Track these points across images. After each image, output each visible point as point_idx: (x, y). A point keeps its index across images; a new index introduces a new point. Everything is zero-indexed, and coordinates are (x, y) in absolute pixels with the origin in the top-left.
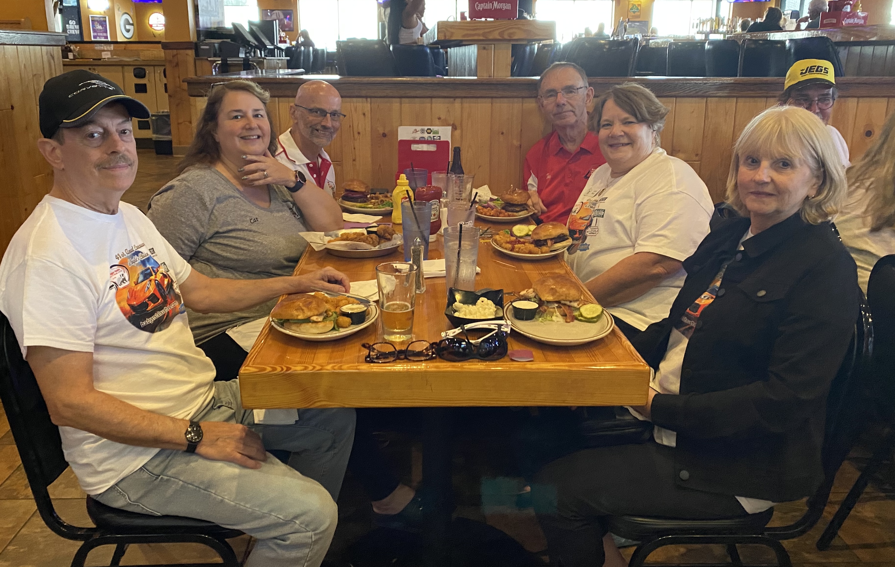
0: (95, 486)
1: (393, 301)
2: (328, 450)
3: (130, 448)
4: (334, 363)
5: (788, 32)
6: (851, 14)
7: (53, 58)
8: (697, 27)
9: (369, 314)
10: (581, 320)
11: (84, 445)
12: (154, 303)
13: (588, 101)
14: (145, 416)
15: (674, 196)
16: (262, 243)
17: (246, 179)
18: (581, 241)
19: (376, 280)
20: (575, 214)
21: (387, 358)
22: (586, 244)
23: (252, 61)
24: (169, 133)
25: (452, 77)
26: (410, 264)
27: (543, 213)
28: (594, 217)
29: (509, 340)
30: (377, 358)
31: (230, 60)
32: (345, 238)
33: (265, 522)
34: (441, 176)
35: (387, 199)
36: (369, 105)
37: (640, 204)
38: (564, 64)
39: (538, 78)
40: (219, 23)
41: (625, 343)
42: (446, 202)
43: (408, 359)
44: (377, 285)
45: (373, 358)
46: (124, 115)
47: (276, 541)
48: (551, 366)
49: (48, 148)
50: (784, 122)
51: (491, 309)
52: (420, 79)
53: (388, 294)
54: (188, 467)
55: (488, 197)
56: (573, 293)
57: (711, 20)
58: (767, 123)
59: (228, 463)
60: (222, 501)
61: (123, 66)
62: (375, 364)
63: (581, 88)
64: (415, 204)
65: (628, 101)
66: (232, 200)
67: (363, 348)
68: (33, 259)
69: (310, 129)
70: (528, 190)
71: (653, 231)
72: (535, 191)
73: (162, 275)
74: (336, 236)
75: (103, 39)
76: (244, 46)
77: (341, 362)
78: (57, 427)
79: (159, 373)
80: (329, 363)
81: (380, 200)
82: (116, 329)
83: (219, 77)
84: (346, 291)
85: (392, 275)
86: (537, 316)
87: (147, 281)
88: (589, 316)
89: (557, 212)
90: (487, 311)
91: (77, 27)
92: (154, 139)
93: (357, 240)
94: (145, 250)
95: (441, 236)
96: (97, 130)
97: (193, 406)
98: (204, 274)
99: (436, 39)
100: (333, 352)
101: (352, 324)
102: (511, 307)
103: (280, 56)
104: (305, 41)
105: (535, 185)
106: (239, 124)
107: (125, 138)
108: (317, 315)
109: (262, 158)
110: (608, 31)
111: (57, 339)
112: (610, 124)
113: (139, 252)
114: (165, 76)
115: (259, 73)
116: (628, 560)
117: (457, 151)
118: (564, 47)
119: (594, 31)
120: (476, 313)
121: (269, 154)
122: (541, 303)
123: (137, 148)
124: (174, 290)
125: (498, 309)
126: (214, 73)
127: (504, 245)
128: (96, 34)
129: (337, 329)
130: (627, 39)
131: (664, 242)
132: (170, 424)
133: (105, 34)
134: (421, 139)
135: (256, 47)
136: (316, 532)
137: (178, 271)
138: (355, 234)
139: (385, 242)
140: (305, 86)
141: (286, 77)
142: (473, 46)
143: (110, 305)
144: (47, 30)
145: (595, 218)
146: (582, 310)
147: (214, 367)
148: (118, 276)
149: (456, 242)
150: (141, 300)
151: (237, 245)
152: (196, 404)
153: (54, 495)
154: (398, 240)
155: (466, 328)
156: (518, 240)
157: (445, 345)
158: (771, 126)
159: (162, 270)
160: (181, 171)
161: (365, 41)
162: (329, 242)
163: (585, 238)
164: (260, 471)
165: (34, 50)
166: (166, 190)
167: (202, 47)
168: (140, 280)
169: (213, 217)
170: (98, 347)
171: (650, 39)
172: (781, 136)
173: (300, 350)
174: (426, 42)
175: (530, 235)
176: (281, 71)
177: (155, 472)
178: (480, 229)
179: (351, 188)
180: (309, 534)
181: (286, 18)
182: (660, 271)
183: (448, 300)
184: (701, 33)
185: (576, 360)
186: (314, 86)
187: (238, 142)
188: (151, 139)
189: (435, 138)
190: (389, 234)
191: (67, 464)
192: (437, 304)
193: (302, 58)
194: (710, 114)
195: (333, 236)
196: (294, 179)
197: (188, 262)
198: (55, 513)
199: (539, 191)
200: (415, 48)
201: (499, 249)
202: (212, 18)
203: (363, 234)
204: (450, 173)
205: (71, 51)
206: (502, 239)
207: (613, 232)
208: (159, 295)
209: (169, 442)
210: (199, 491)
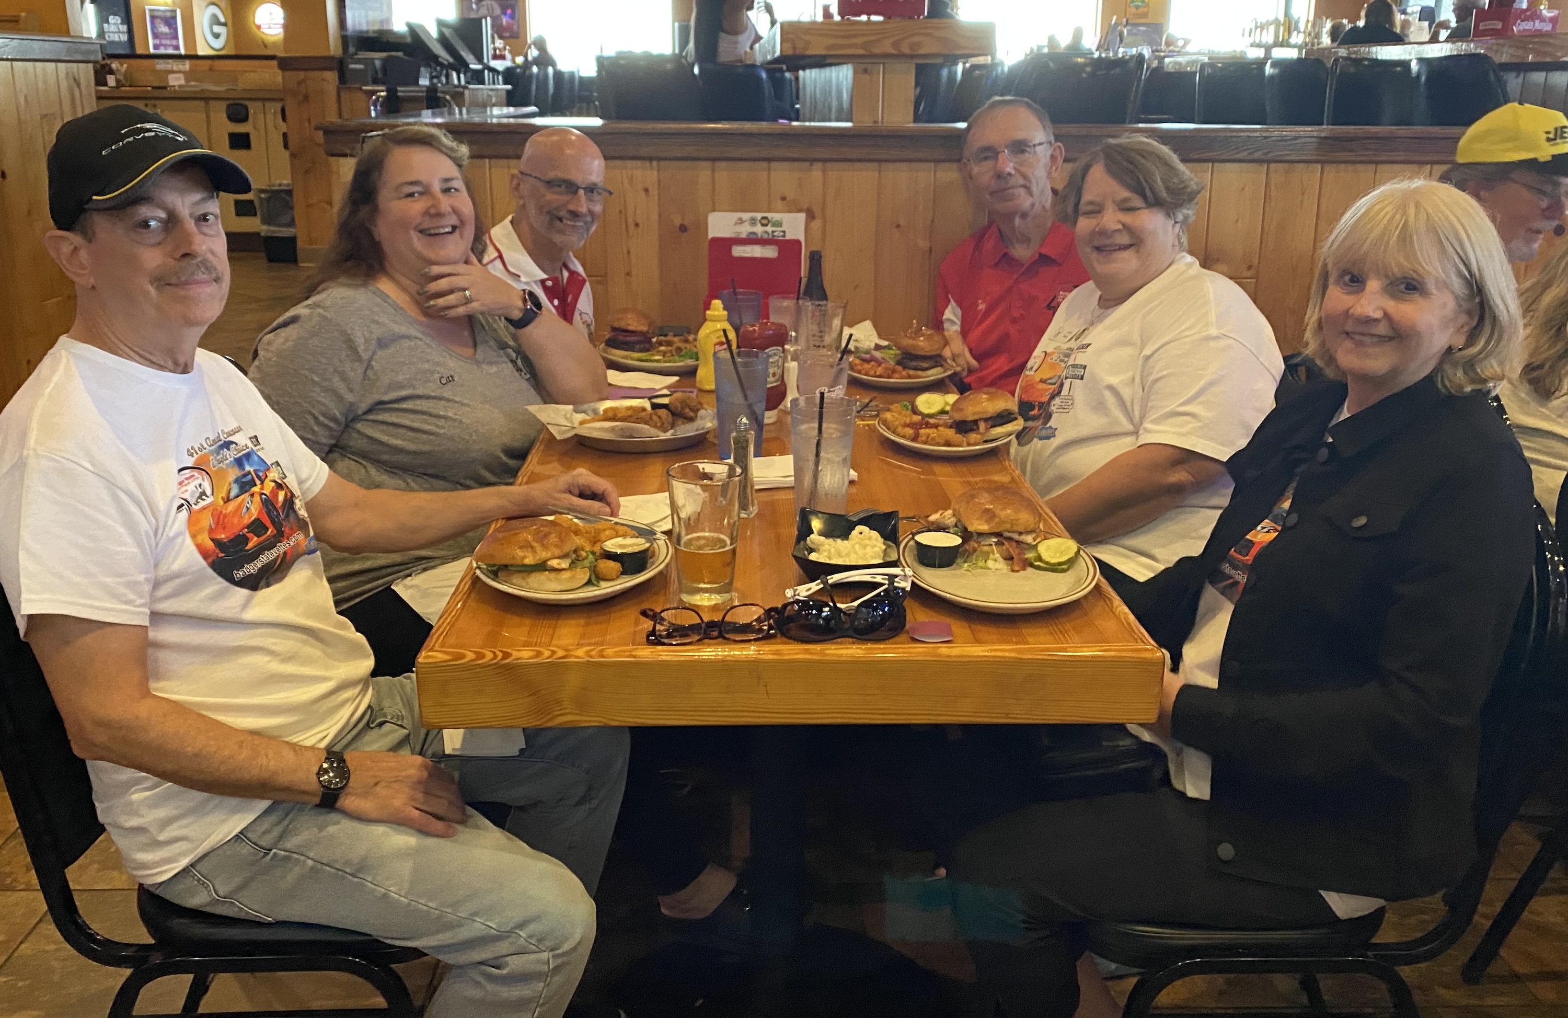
0: (151, 869)
1: (697, 532)
2: (579, 803)
3: (217, 799)
4: (589, 645)
5: (1416, 46)
6: (1528, 13)
7: (79, 85)
8: (1250, 35)
9: (653, 555)
10: (1038, 568)
11: (134, 793)
12: (258, 537)
13: (1054, 168)
14: (242, 742)
15: (1212, 344)
16: (461, 421)
17: (434, 306)
18: (1041, 422)
19: (667, 494)
20: (1032, 373)
21: (687, 636)
22: (1050, 427)
23: (443, 92)
24: (292, 223)
25: (807, 124)
26: (730, 465)
27: (970, 371)
28: (1066, 378)
29: (908, 604)
30: (669, 636)
31: (402, 91)
32: (611, 415)
33: (464, 933)
34: (786, 303)
35: (688, 346)
36: (656, 173)
37: (1148, 358)
38: (1010, 102)
39: (962, 125)
40: (382, 22)
41: (1119, 609)
42: (795, 351)
43: (725, 638)
44: (668, 502)
45: (661, 636)
46: (206, 189)
47: (484, 967)
48: (983, 651)
49: (66, 249)
50: (1412, 211)
51: (876, 546)
52: (748, 126)
53: (689, 519)
54: (322, 834)
55: (871, 341)
56: (1025, 518)
57: (1277, 22)
58: (1382, 209)
59: (395, 826)
60: (385, 896)
61: (206, 100)
62: (665, 648)
63: (1041, 144)
64: (739, 354)
65: (1131, 167)
66: (406, 343)
67: (643, 619)
68: (38, 456)
69: (548, 218)
70: (943, 329)
71: (1173, 406)
72: (956, 331)
73: (273, 484)
74: (595, 412)
75: (171, 51)
76: (428, 65)
77: (602, 644)
78: (83, 762)
79: (269, 662)
80: (580, 645)
81: (675, 346)
82: (190, 585)
83: (382, 121)
84: (613, 514)
85: (696, 485)
86: (959, 560)
87: (246, 496)
88: (1053, 561)
89: (996, 370)
90: (869, 549)
91: (124, 28)
92: (263, 234)
93: (632, 420)
94: (242, 439)
95: (785, 412)
96: (154, 215)
97: (333, 722)
98: (352, 481)
99: (778, 54)
100: (587, 625)
101: (622, 574)
102: (912, 543)
103: (494, 83)
104: (540, 55)
105: (954, 319)
106: (417, 207)
107: (206, 230)
108: (559, 558)
109: (461, 268)
110: (1090, 42)
111: (83, 601)
112: (1097, 210)
113: (232, 443)
114: (284, 119)
115: (454, 114)
116: (1123, 1002)
117: (816, 259)
118: (1010, 69)
119: (1064, 41)
120: (848, 555)
121: (474, 259)
122: (966, 535)
123: (230, 250)
124: (295, 512)
125: (888, 546)
126: (373, 114)
127: (900, 430)
128: (157, 42)
129: (595, 582)
130: (1123, 57)
131: (1191, 426)
132: (289, 756)
133: (174, 42)
134: (751, 236)
135: (451, 67)
136: (557, 952)
137: (304, 476)
138: (630, 408)
139: (683, 423)
140: (540, 139)
141: (505, 121)
142: (845, 67)
143: (179, 540)
144: (67, 32)
145: (1069, 380)
146: (1042, 548)
147: (371, 652)
148: (191, 487)
149: (812, 425)
150: (236, 530)
151: (416, 425)
152: (338, 717)
153: (79, 883)
154: (707, 421)
155: (830, 582)
156: (926, 421)
157: (792, 613)
158: (1388, 217)
159: (273, 474)
160: (311, 291)
161: (648, 57)
162: (582, 423)
163: (1049, 416)
164: (452, 841)
165: (44, 69)
166: (285, 324)
167: (352, 66)
168: (232, 494)
169: (370, 373)
170: (157, 617)
171: (1165, 57)
172: (1405, 237)
173: (527, 621)
174: (759, 60)
175: (947, 413)
176: (496, 111)
177: (263, 844)
178: (857, 400)
179: (622, 325)
180: (545, 956)
181: (505, 14)
182: (1182, 478)
183: (798, 530)
184: (1259, 46)
185: (1030, 640)
186: (555, 138)
187: (417, 242)
188: (258, 234)
189: (776, 234)
190: (692, 410)
191: (102, 829)
192: (778, 536)
193: (534, 87)
194: (1273, 193)
195: (589, 412)
196: (520, 304)
197: (323, 460)
198: (80, 917)
199: (964, 333)
200: (740, 70)
201: (892, 437)
202: (370, 13)
203: (644, 409)
204: (802, 299)
205: (111, 72)
206: (897, 419)
207: (1100, 406)
208: (268, 523)
209: (287, 789)
210: (343, 878)
